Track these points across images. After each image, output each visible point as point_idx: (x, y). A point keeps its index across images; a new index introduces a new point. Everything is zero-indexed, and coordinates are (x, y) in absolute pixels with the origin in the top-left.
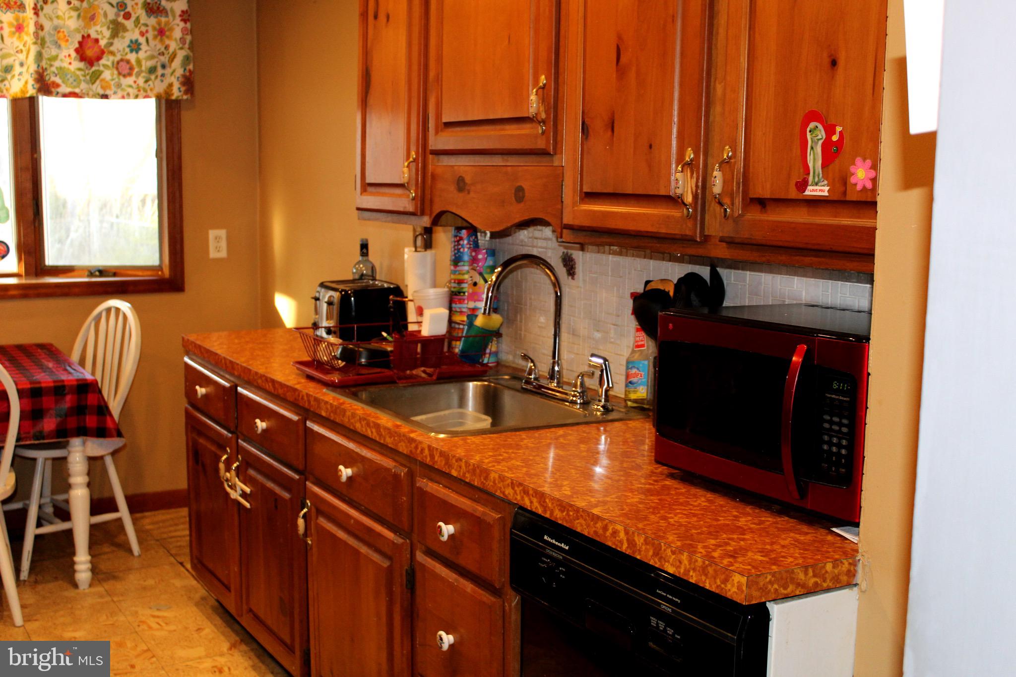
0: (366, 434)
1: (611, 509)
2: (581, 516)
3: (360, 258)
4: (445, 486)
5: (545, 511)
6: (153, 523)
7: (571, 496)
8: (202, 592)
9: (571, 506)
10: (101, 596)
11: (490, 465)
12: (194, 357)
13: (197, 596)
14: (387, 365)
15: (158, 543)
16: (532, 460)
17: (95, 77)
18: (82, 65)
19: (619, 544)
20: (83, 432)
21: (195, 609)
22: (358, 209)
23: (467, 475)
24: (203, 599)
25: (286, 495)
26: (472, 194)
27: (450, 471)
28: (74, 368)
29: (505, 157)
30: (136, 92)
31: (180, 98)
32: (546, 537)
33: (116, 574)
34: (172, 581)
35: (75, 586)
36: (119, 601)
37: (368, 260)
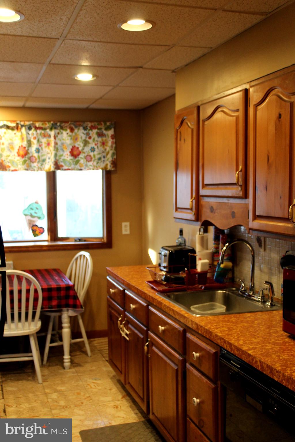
0: (169, 313)
1: (257, 351)
2: (244, 354)
3: (180, 236)
4: (197, 337)
5: (231, 350)
6: (98, 343)
7: (242, 345)
8: (114, 373)
9: (241, 349)
10: (74, 373)
11: (213, 330)
12: (111, 277)
13: (112, 375)
14: (183, 283)
15: (99, 352)
16: (231, 328)
17: (77, 162)
18: (72, 158)
19: (257, 367)
20: (68, 306)
21: (110, 380)
22: (175, 218)
23: (204, 333)
24: (114, 376)
25: (142, 336)
26: (216, 214)
27: (198, 331)
28: (66, 280)
29: (228, 199)
30: (93, 168)
31: (111, 170)
32: (232, 362)
33: (80, 364)
34: (103, 368)
35: (64, 368)
36: (80, 376)
37: (182, 237)
